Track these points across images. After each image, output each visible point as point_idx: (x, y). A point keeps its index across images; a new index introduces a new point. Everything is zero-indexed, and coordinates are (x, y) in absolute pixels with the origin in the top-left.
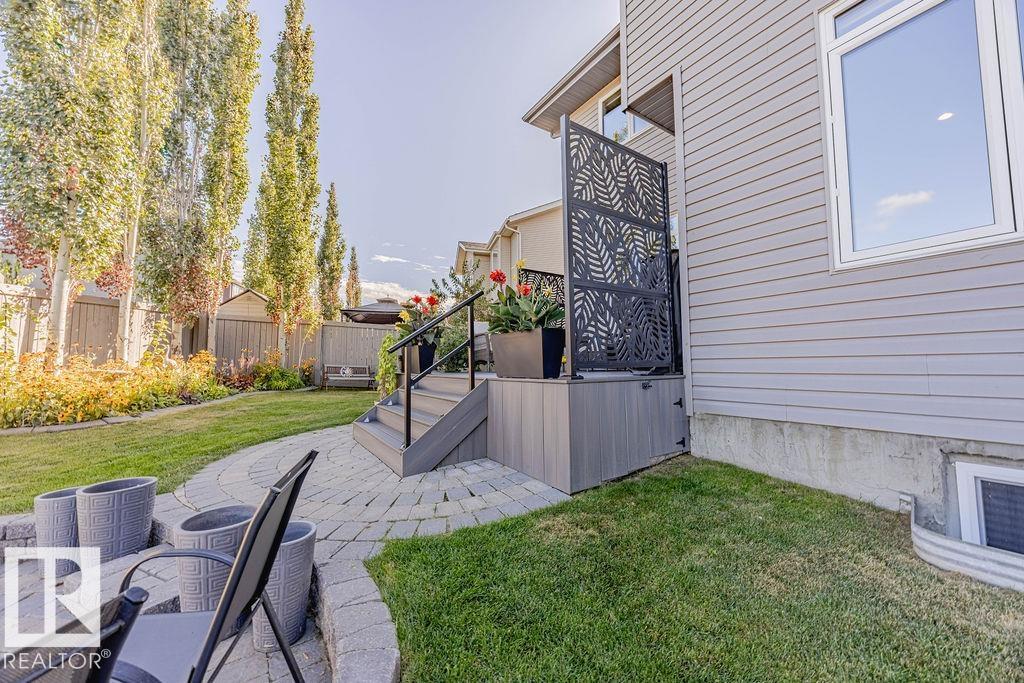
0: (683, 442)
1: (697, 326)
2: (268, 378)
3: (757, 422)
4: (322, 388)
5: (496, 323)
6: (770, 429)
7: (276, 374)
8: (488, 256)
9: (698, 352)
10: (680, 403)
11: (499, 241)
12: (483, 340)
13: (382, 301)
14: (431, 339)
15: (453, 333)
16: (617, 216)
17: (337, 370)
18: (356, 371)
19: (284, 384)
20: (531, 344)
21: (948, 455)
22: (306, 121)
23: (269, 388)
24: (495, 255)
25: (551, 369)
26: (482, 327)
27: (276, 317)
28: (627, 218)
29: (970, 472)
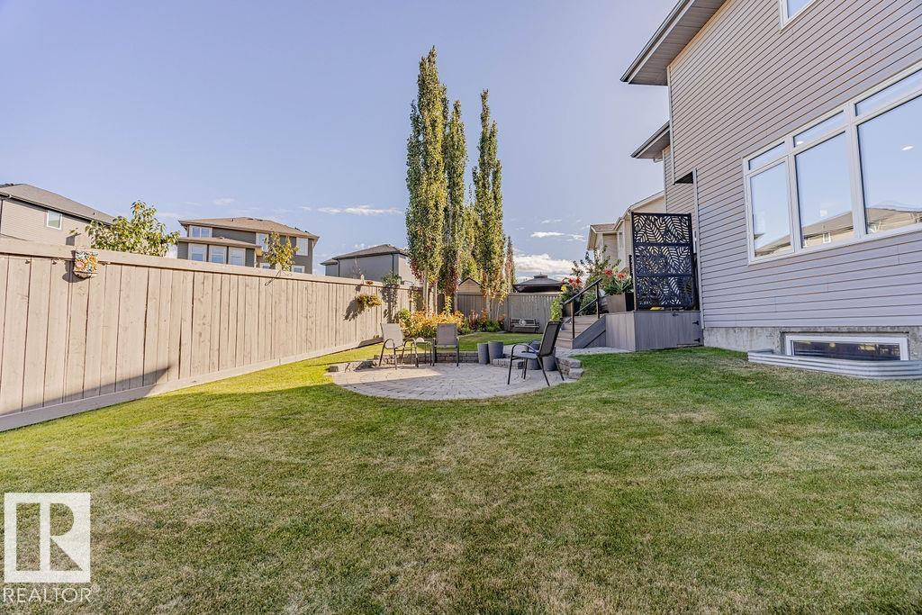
0: (699, 340)
1: (705, 288)
2: (484, 326)
3: (727, 328)
4: (510, 332)
5: (608, 292)
6: (731, 330)
7: (488, 324)
8: (615, 234)
9: (706, 300)
10: (697, 323)
11: (623, 225)
12: (605, 300)
13: (536, 277)
14: (578, 300)
15: (590, 297)
16: (659, 245)
17: (517, 321)
18: (528, 322)
19: (492, 329)
20: (621, 299)
21: (783, 333)
22: (495, 178)
23: (486, 331)
24: (621, 234)
25: (629, 307)
26: (602, 293)
27: (483, 292)
28: (665, 244)
29: (789, 338)
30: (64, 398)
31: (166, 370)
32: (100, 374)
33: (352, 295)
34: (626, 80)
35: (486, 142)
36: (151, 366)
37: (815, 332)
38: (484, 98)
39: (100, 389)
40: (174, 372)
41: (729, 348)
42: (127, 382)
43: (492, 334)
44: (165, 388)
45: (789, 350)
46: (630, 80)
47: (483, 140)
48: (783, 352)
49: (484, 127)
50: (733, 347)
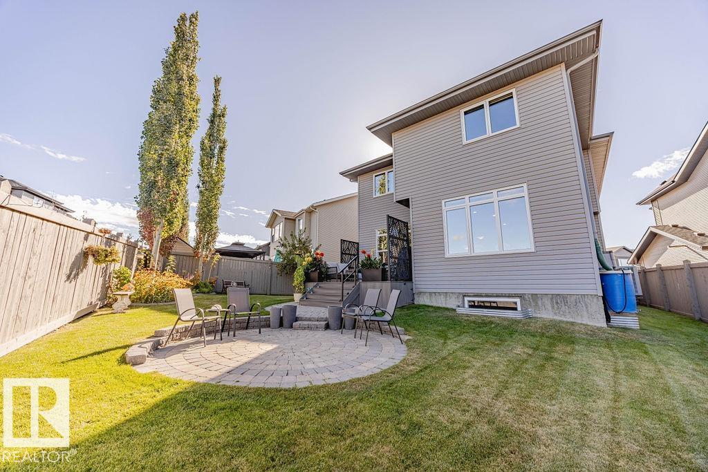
0: (413, 300)
3: (431, 293)
8: (294, 220)
10: (412, 289)
11: (304, 214)
17: (229, 283)
18: (238, 283)
20: (377, 272)
21: (464, 296)
22: (221, 152)
29: (466, 299)
34: (370, 129)
35: (216, 118)
37: (481, 296)
38: (217, 81)
41: (432, 304)
43: (204, 295)
45: (467, 306)
46: (373, 130)
47: (214, 115)
48: (464, 307)
49: (216, 105)
50: (434, 304)
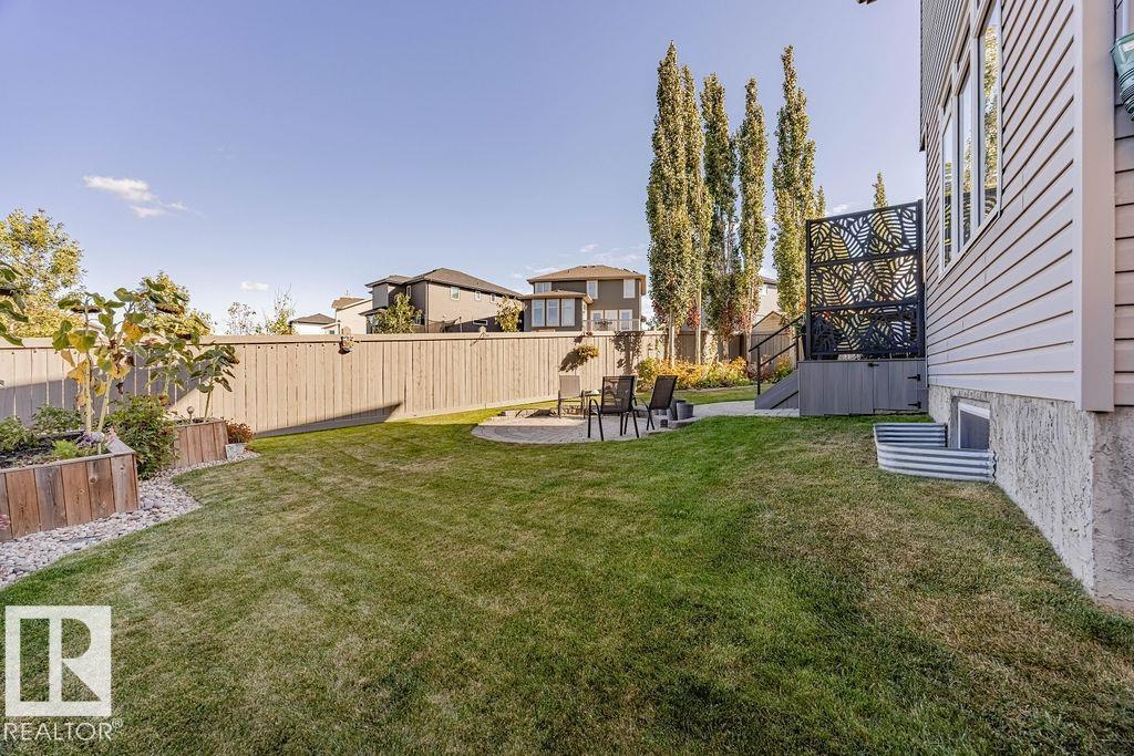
0: (919, 405)
10: (917, 378)
22: (804, 166)
29: (960, 408)
30: (343, 417)
31: (398, 405)
32: (360, 405)
33: (571, 346)
35: (790, 119)
36: (388, 401)
39: (360, 414)
40: (402, 408)
42: (375, 411)
44: (396, 417)
